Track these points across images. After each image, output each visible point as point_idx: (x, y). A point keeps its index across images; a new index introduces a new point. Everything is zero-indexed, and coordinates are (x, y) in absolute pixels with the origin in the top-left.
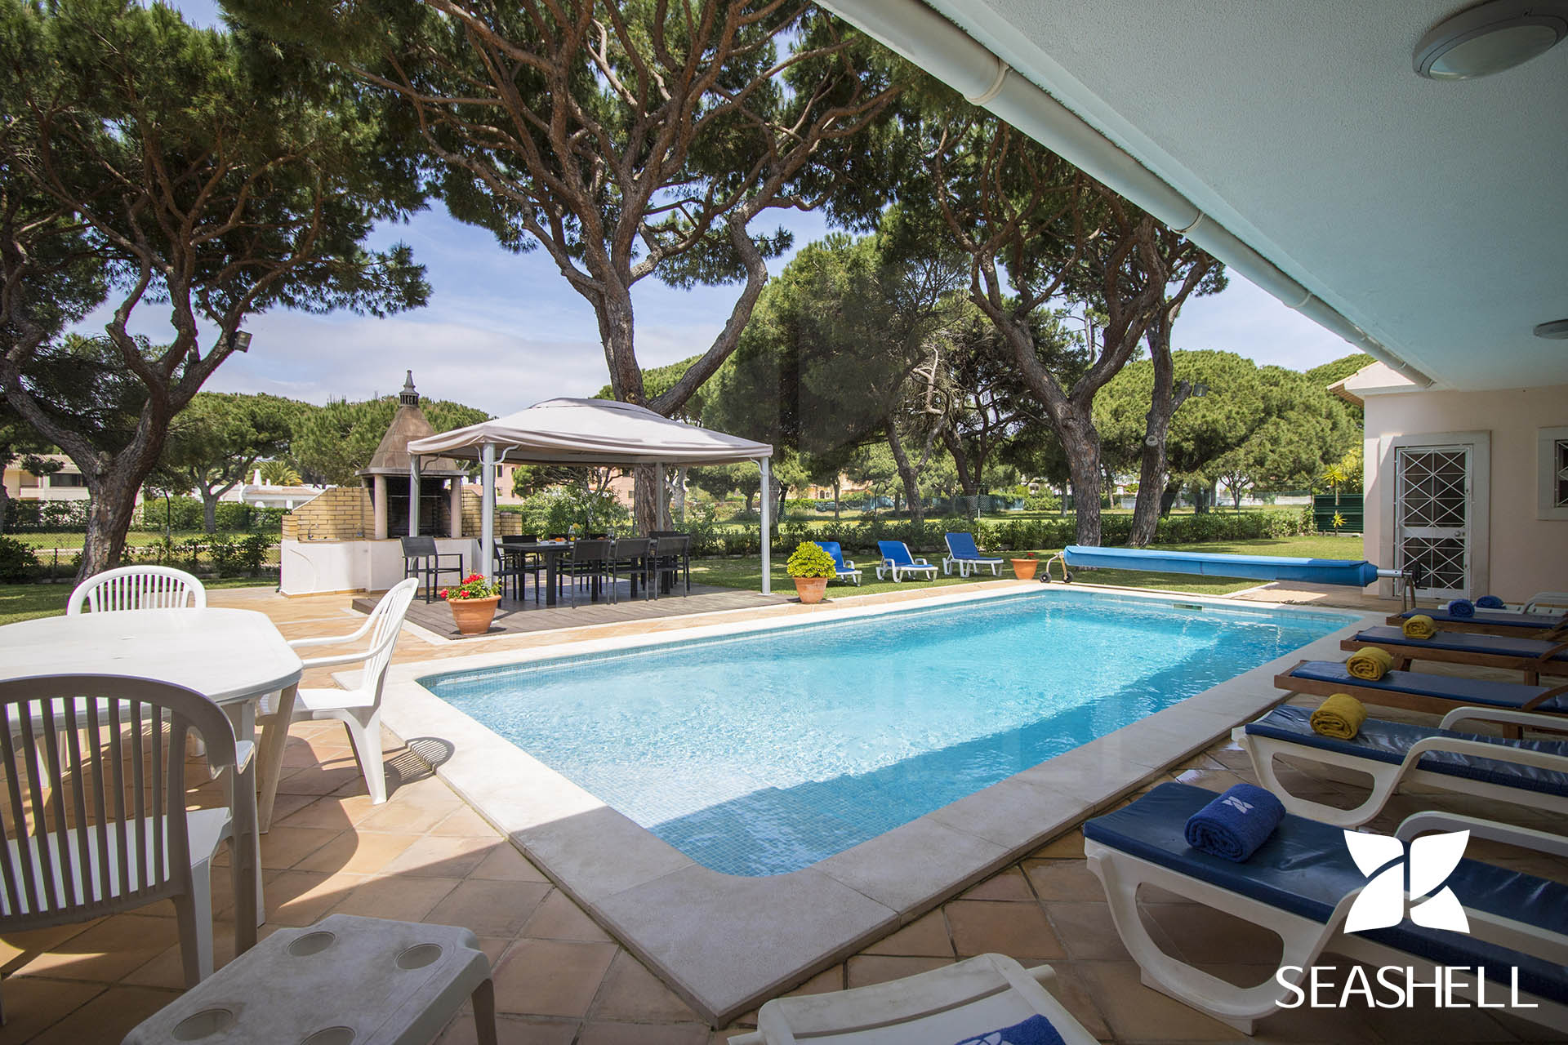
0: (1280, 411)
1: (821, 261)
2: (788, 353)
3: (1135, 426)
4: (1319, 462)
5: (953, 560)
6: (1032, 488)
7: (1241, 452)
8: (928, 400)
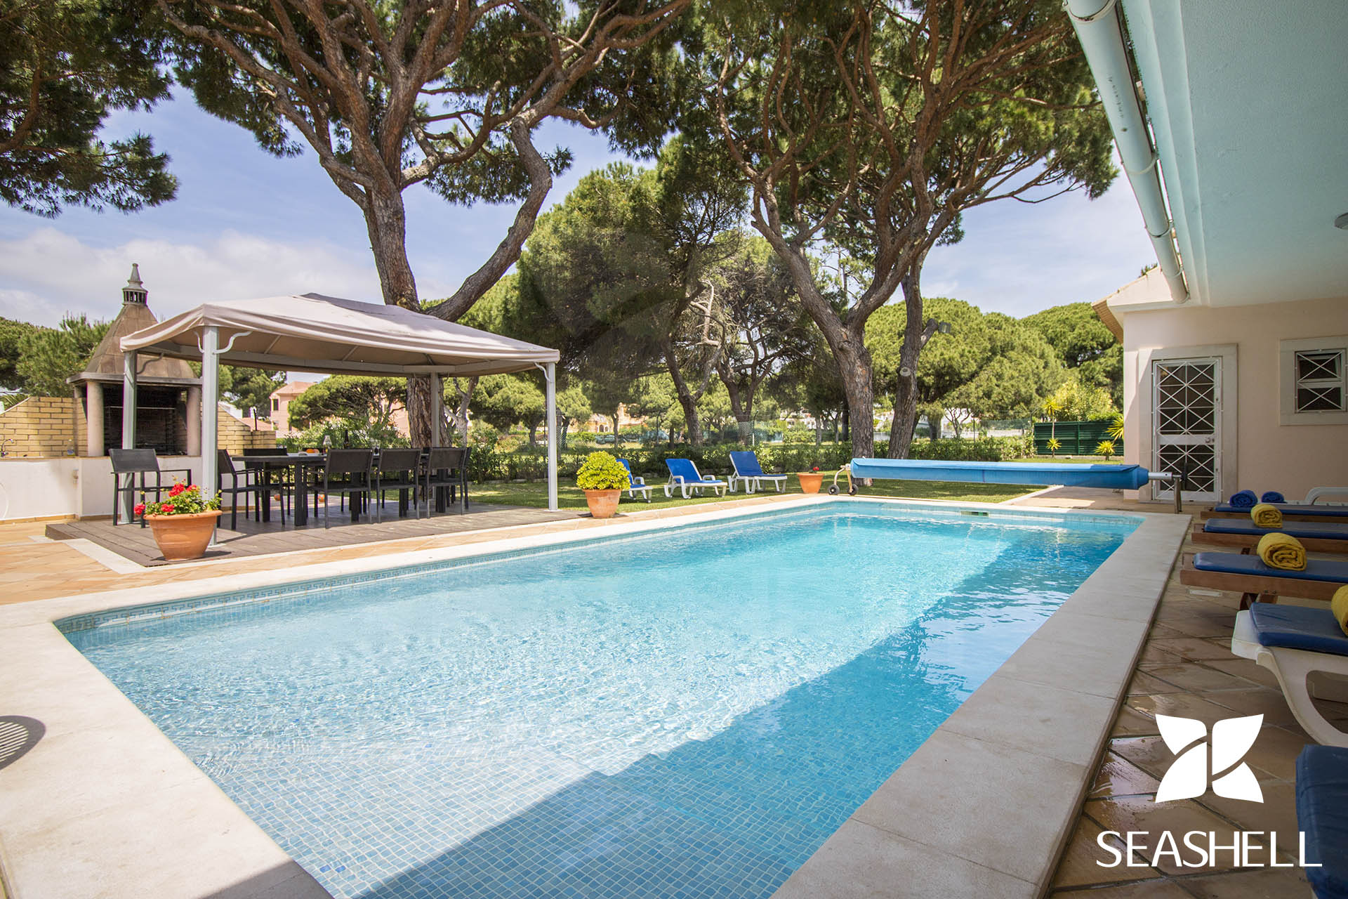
0: (1003, 351)
1: (603, 187)
2: (571, 280)
3: (884, 362)
4: (1035, 395)
5: (739, 477)
6: (789, 423)
7: (972, 386)
8: (705, 332)
